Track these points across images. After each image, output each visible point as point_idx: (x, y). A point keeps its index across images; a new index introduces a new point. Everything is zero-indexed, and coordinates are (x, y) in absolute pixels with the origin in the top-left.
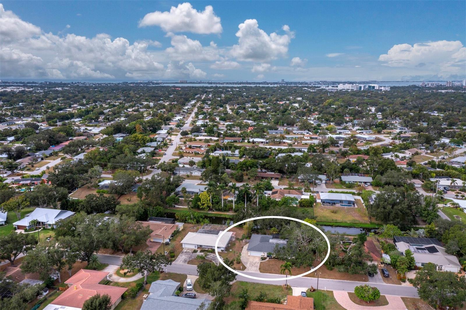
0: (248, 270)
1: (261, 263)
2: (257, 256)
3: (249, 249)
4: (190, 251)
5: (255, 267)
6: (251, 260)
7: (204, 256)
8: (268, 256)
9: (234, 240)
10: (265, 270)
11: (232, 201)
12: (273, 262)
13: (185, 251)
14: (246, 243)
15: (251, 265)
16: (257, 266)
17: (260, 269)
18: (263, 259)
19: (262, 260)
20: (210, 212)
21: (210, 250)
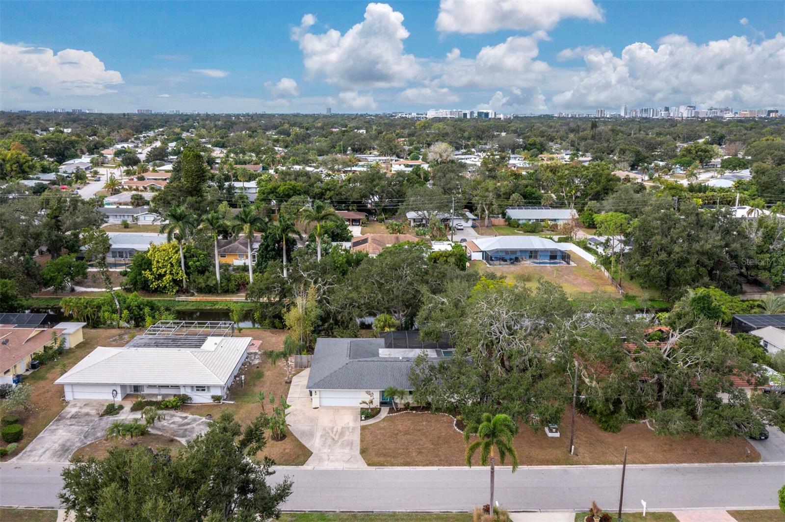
0: (321, 460)
1: (363, 428)
2: (344, 408)
3: (314, 386)
4: (93, 412)
5: (343, 446)
6: (325, 420)
7: (143, 422)
8: (383, 403)
9: (257, 362)
10: (385, 455)
11: (245, 268)
12: (405, 422)
13: (74, 410)
14: (300, 367)
15: (329, 441)
16: (351, 444)
17: (363, 452)
18: (368, 413)
19: (367, 418)
20: (183, 298)
21: (172, 399)
